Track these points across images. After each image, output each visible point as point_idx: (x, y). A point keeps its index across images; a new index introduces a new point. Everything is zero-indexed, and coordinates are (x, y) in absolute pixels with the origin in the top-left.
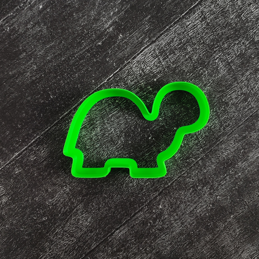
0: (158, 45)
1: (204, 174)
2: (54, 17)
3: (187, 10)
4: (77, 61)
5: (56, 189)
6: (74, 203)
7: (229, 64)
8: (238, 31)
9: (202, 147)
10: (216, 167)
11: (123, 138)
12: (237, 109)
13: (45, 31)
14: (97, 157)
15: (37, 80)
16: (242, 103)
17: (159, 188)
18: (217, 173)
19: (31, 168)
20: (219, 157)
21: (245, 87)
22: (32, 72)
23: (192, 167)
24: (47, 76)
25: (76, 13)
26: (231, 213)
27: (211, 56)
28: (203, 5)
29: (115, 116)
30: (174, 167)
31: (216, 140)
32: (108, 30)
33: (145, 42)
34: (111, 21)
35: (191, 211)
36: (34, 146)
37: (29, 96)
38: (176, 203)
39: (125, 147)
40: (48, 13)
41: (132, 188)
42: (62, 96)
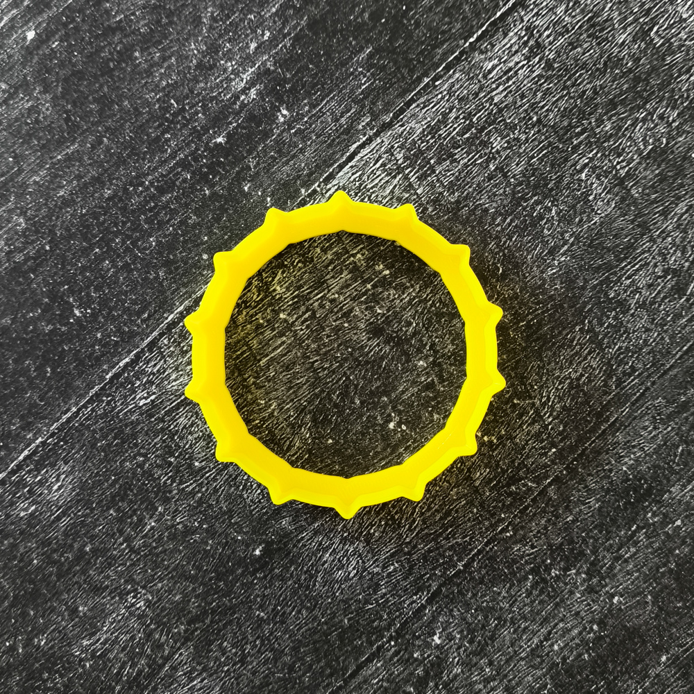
0: (400, 136)
1: (567, 527)
2: (74, 65)
3: (483, 25)
4: (153, 197)
5: (103, 605)
6: (163, 645)
7: (621, 182)
8: (644, 80)
9: (553, 445)
10: (603, 502)
11: (309, 429)
12: (654, 319)
13: (47, 109)
14: (230, 495)
15: (29, 263)
16: (669, 301)
17: (428, 579)
18: (607, 522)
19: (21, 541)
20: (611, 470)
21: (675, 251)
22: (11, 239)
23: (526, 508)
24: (60, 249)
25: (142, 51)
26: (659, 649)
27: (566, 160)
28: (531, 7)
29: (278, 363)
30: (472, 512)
31: (597, 419)
32: (243, 97)
33: (360, 127)
34: (251, 70)
35: (533, 650)
36: (29, 472)
37: (7, 315)
38: (484, 627)
39: (316, 457)
40: (56, 52)
41: (343, 586)
42: (111, 310)
